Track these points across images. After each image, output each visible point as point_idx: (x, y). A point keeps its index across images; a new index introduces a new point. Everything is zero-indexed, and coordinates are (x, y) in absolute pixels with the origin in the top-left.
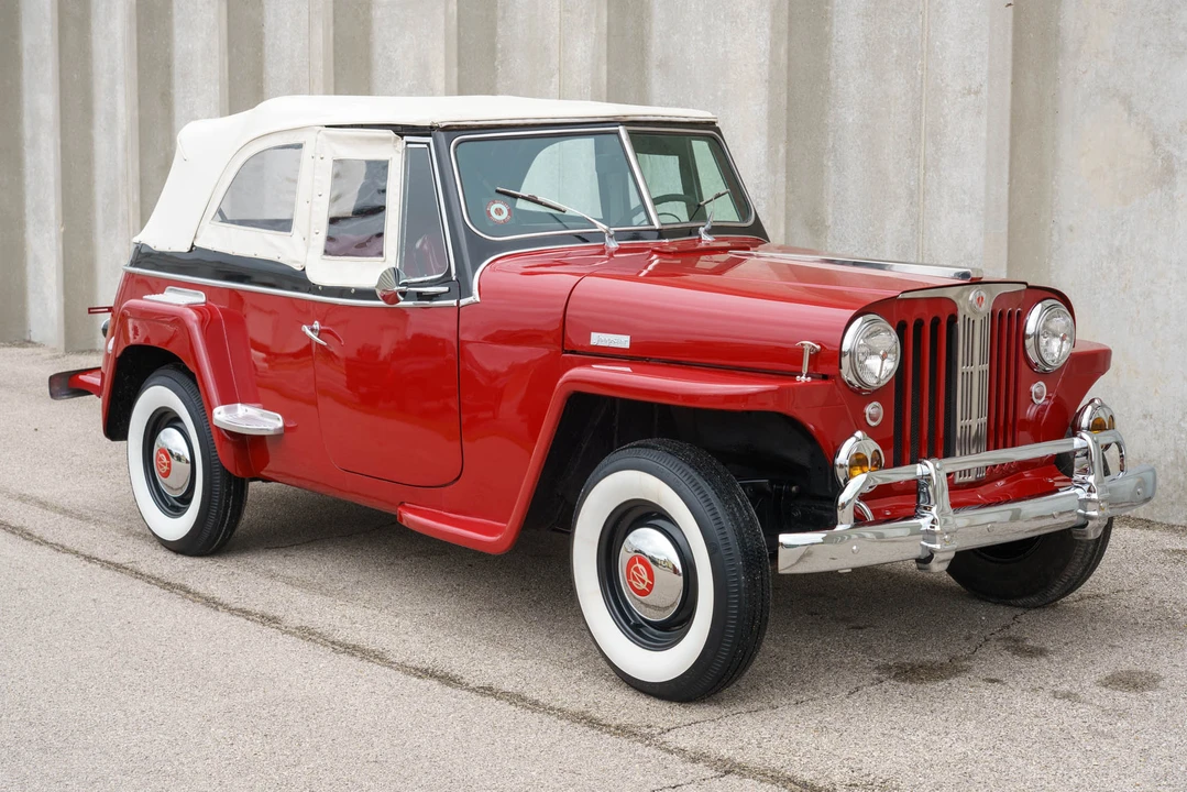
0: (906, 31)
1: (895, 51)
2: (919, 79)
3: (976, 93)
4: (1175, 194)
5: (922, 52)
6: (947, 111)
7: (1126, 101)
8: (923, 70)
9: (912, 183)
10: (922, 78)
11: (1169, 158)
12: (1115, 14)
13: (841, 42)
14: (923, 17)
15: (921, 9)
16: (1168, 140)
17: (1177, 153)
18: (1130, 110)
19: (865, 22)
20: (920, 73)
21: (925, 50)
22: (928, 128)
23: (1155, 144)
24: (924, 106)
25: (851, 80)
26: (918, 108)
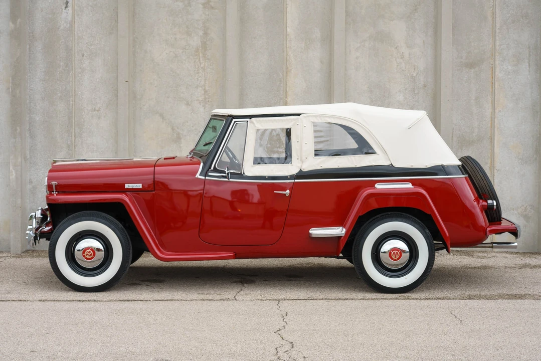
0: (64, 87)
1: (59, 94)
2: (71, 105)
3: (98, 111)
4: (181, 145)
5: (72, 95)
6: (84, 116)
7: (162, 115)
8: (73, 102)
9: (69, 142)
10: (72, 106)
11: (178, 134)
12: (156, 87)
13: (32, 90)
14: (72, 83)
15: (71, 79)
16: (178, 128)
17: (181, 132)
18: (163, 118)
19: (44, 83)
20: (71, 103)
21: (73, 94)
22: (76, 123)
23: (173, 129)
24: (73, 115)
25: (37, 104)
26: (71, 115)
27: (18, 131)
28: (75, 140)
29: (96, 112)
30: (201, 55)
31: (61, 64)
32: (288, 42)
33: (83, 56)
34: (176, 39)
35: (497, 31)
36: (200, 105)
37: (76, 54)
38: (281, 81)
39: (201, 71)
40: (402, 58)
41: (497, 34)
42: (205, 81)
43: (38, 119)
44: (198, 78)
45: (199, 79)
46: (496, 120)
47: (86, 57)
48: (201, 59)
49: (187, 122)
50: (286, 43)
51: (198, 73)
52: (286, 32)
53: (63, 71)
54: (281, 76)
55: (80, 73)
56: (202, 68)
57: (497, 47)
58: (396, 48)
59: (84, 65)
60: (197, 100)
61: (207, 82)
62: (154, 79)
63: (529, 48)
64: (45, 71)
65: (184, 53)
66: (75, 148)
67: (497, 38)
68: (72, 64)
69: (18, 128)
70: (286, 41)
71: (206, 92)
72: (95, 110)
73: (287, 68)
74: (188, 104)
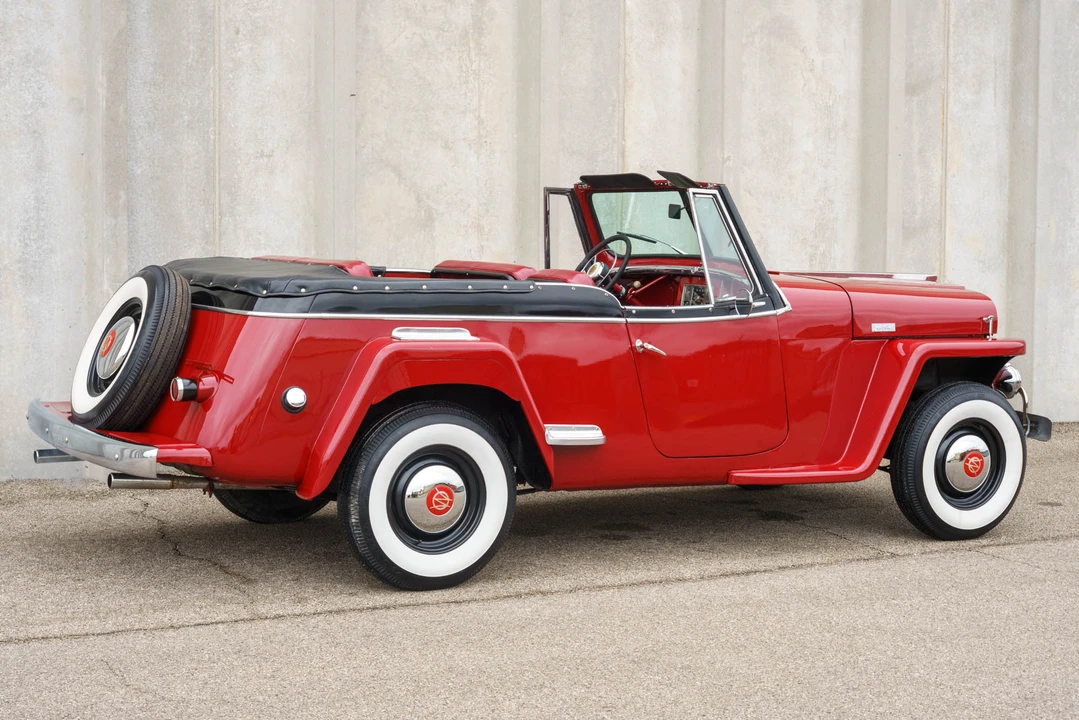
0: (197, 102)
1: (186, 117)
2: (212, 142)
3: (269, 156)
4: (436, 233)
5: (214, 120)
6: (240, 168)
7: (397, 170)
8: (215, 134)
9: (207, 226)
10: (215, 143)
11: (429, 210)
12: (386, 108)
14: (214, 92)
15: (212, 84)
16: (428, 197)
17: (435, 207)
18: (400, 176)
19: (153, 89)
20: (212, 137)
21: (217, 118)
22: (222, 182)
23: (419, 200)
24: (217, 163)
25: (138, 138)
26: (212, 165)
27: (121, 201)
28: (220, 222)
29: (266, 159)
30: (472, 44)
31: (191, 47)
32: (627, 27)
33: (237, 33)
34: (424, 7)
35: (952, 29)
36: (470, 149)
37: (223, 28)
38: (614, 106)
39: (471, 78)
40: (811, 70)
41: (951, 35)
42: (480, 100)
43: (139, 172)
44: (465, 94)
45: (469, 95)
46: (948, 191)
47: (244, 36)
48: (473, 54)
49: (446, 185)
50: (624, 30)
51: (466, 82)
52: (625, 6)
53: (194, 64)
54: (615, 95)
55: (232, 71)
56: (474, 71)
57: (951, 59)
58: (803, 51)
59: (240, 54)
60: (464, 139)
61: (483, 102)
62: (382, 92)
63: (995, 62)
64: (155, 63)
65: (440, 39)
66: (220, 239)
67: (951, 42)
68: (214, 51)
69: (122, 193)
70: (625, 24)
71: (481, 122)
72: (262, 156)
73: (625, 81)
74: (447, 147)
